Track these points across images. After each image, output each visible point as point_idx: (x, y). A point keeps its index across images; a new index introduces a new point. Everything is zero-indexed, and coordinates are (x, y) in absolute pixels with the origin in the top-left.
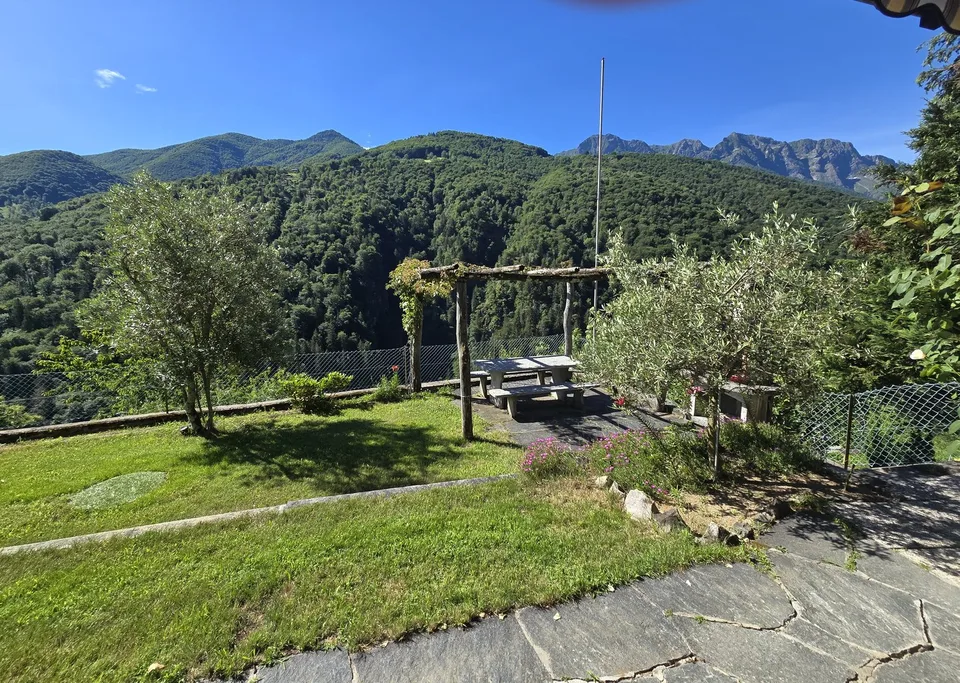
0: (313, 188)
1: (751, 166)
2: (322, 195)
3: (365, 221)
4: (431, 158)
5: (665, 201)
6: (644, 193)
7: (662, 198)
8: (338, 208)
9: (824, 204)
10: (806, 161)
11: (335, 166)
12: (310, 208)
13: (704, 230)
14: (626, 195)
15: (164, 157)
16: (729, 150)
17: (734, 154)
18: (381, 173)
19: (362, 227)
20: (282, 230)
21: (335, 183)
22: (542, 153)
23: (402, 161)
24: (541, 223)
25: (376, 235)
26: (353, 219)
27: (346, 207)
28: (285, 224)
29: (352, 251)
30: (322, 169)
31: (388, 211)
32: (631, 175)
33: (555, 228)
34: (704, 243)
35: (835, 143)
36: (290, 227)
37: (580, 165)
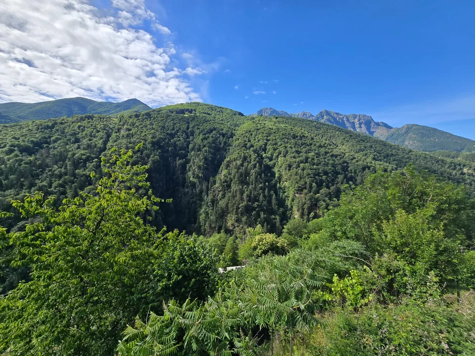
0: (125, 126)
1: (332, 124)
2: (129, 130)
3: (153, 144)
4: (187, 114)
5: (299, 138)
6: (289, 134)
7: (297, 137)
8: (139, 137)
9: (364, 141)
10: (353, 122)
11: (137, 116)
12: (123, 136)
13: (316, 152)
14: (281, 135)
15: (38, 107)
16: (323, 117)
17: (324, 119)
18: (162, 120)
19: (152, 146)
20: (107, 147)
21: (137, 124)
22: (241, 114)
23: (173, 115)
24: (243, 147)
25: (159, 151)
26: (147, 143)
27: (143, 136)
28: (109, 144)
29: (146, 158)
30: (130, 117)
31: (166, 139)
32: (283, 126)
33: (249, 149)
34: (317, 157)
35: (365, 116)
36: (112, 146)
37: (259, 121)
